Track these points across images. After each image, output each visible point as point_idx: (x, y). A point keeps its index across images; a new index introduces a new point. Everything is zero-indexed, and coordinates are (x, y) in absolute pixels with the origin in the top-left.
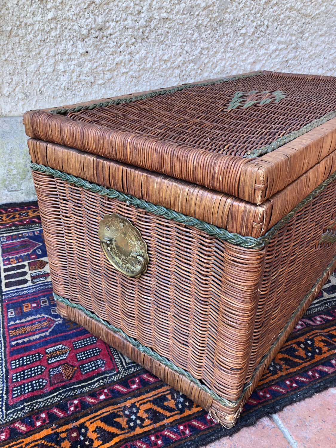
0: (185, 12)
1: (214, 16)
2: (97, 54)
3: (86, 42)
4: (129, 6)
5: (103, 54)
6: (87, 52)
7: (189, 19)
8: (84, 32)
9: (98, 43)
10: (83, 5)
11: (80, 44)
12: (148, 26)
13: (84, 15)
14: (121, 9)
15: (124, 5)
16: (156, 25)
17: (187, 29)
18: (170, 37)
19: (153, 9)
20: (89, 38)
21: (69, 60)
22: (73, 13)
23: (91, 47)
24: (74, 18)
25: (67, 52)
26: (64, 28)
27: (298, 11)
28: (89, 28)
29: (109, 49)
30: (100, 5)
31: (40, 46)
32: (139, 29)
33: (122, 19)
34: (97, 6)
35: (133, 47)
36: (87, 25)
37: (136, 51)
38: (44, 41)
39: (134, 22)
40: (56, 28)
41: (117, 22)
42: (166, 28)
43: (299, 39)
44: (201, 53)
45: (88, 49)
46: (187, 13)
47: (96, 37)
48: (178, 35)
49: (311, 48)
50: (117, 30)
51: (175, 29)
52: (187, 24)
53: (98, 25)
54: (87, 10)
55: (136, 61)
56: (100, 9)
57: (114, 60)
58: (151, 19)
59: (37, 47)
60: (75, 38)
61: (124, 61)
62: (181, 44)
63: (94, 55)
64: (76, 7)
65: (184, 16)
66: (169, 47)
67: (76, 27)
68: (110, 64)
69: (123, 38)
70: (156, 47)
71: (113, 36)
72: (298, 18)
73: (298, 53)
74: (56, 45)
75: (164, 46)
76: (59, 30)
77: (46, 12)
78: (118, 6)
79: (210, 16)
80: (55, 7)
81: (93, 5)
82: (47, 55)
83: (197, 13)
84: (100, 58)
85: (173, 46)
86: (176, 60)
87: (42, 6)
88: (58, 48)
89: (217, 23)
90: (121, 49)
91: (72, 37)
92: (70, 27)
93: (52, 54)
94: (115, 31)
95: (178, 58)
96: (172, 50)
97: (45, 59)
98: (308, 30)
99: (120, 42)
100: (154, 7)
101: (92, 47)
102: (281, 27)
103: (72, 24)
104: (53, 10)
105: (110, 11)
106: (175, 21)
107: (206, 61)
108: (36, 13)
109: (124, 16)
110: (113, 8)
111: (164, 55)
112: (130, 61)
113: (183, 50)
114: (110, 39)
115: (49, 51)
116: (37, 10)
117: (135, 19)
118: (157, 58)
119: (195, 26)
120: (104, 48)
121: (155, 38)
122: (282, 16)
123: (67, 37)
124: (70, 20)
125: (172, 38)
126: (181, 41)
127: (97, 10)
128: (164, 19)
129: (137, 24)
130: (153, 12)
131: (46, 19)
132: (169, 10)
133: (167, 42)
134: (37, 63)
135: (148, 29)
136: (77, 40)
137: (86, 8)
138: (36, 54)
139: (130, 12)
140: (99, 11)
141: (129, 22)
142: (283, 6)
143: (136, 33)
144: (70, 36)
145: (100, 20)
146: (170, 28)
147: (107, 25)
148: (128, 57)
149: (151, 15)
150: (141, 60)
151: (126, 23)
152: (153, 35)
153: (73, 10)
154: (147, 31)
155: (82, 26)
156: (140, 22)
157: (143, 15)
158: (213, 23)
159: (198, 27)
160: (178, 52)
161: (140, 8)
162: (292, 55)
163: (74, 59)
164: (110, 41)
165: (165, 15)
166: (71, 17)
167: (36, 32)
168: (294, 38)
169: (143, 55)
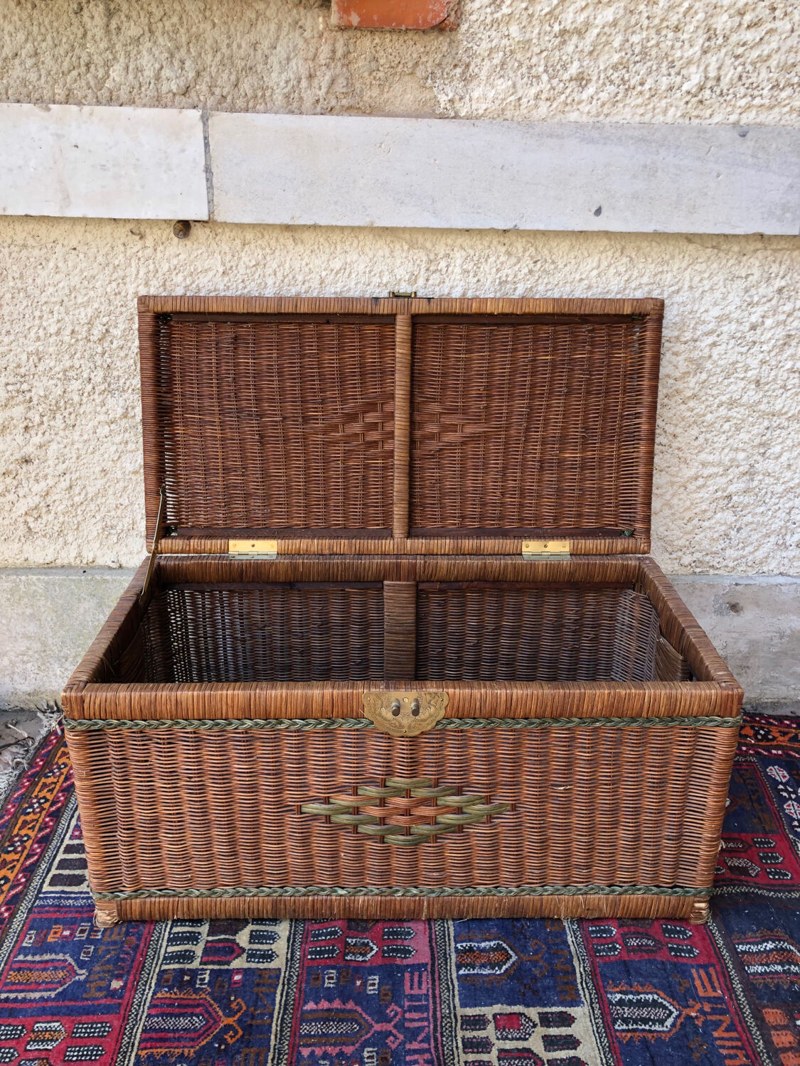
27: (753, 407)
43: (759, 458)
49: (789, 474)
72: (751, 419)
73: (756, 483)
98: (780, 440)
102: (708, 436)
122: (709, 417)
142: (711, 399)
162: (741, 485)
168: (741, 455)
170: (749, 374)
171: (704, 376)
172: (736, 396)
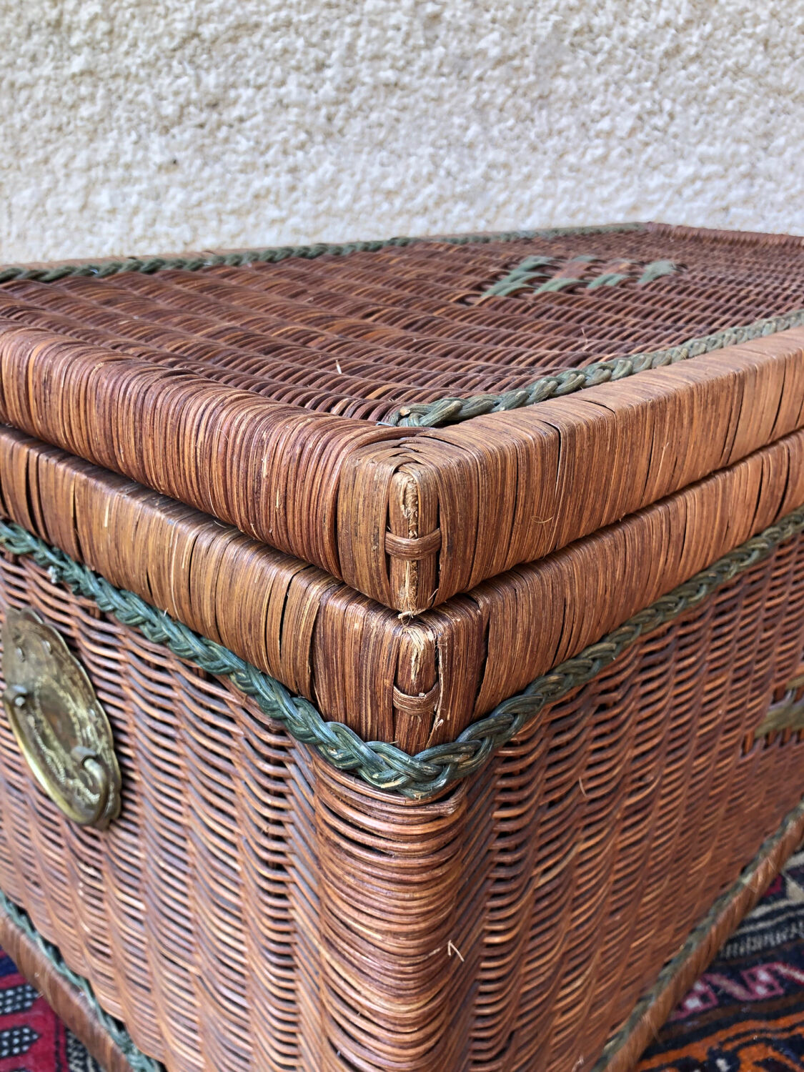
0: (445, 70)
1: (524, 81)
2: (201, 169)
3: (174, 137)
4: (290, 48)
5: (218, 168)
6: (175, 162)
7: (455, 88)
8: (169, 109)
9: (207, 141)
10: (166, 40)
11: (156, 141)
12: (344, 101)
13: (170, 66)
14: (270, 56)
15: (279, 45)
16: (365, 100)
17: (450, 113)
18: (403, 132)
19: (357, 58)
20: (181, 127)
21: (126, 181)
22: (139, 61)
23: (186, 148)
24: (142, 73)
25: (122, 160)
26: (114, 97)
27: (758, 78)
28: (181, 99)
29: (234, 157)
30: (213, 42)
31: (48, 141)
32: (318, 108)
33: (272, 82)
34: (207, 45)
35: (300, 154)
36: (177, 93)
37: (308, 165)
38: (60, 129)
39: (305, 90)
40: (92, 98)
41: (259, 88)
42: (392, 108)
43: (761, 153)
44: (487, 178)
45: (180, 156)
46: (450, 74)
47: (202, 126)
48: (425, 128)
49: (791, 177)
50: (258, 107)
51: (417, 113)
52: (449, 101)
53: (207, 93)
54: (178, 54)
55: (309, 191)
56: (214, 53)
57: (247, 185)
58: (350, 85)
59: (40, 143)
60: (144, 127)
61: (274, 189)
62: (431, 150)
63: (194, 170)
64: (149, 45)
65: (443, 80)
66: (399, 157)
67: (147, 97)
68: (239, 196)
69: (274, 129)
70: (364, 157)
71: (248, 124)
72: (756, 97)
73: (756, 189)
74: (91, 140)
75: (384, 154)
76: (99, 104)
77: (66, 55)
78: (261, 47)
79: (514, 82)
80: (93, 45)
81: (195, 42)
82: (66, 166)
83: (477, 73)
84: (210, 179)
85: (409, 155)
86: (418, 192)
87: (56, 39)
88: (96, 150)
89: (533, 102)
90: (269, 157)
91: (135, 122)
92: (130, 96)
93: (80, 162)
94: (251, 111)
95: (424, 186)
96: (408, 167)
97: (61, 174)
98: (785, 128)
99: (264, 141)
100: (361, 52)
101: (190, 152)
102: (710, 119)
103: (136, 87)
104: (86, 50)
105: (240, 58)
106: (416, 91)
107: (502, 198)
108: (40, 56)
109: (278, 72)
110: (250, 51)
111: (384, 177)
112: (293, 189)
113: (437, 166)
114: (239, 131)
115: (73, 157)
116: (43, 49)
117: (308, 82)
118: (366, 186)
119: (474, 106)
120: (224, 153)
121: (363, 133)
122: (712, 90)
123: (122, 121)
124: (131, 78)
125: (408, 135)
126: (433, 144)
127: (205, 56)
128: (387, 85)
129: (313, 95)
130: (357, 67)
131: (67, 72)
132: (401, 63)
133: (395, 145)
134: (38, 184)
135: (343, 108)
136: (149, 131)
137: (174, 50)
138: (36, 163)
139: (293, 63)
140: (211, 58)
141: (292, 89)
142: (715, 62)
143: (308, 118)
144: (129, 120)
145: (210, 80)
146: (404, 109)
147: (232, 94)
148: (285, 179)
149: (350, 72)
150: (321, 187)
151: (283, 90)
152: (357, 125)
153: (139, 52)
154: (341, 114)
155: (164, 94)
156: (321, 92)
157: (328, 73)
158: (521, 101)
159: (481, 109)
160: (425, 171)
161: (322, 55)
162: (739, 192)
163: (138, 180)
164: (239, 137)
165: (388, 75)
166: (133, 69)
167: (37, 106)
168: (744, 149)
169: (328, 176)
170: (759, 29)
171: (708, 28)
172: (742, 60)
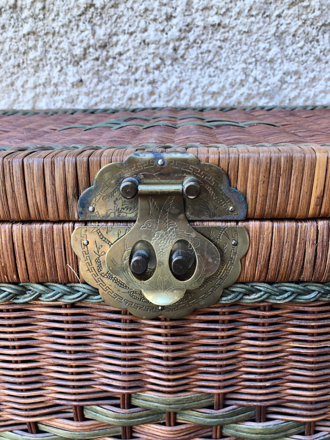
0: (254, 13)
1: (311, 16)
2: (97, 84)
3: (81, 67)
4: (150, 8)
5: (107, 83)
6: (81, 81)
7: (261, 24)
8: (78, 51)
9: (101, 68)
10: (75, 10)
11: (71, 70)
12: (184, 38)
13: (78, 26)
14: (137, 14)
15: (143, 7)
16: (199, 36)
17: (257, 41)
18: (224, 55)
19: (194, 11)
20: (86, 61)
21: (56, 93)
22: (60, 24)
23: (88, 73)
24: (62, 31)
25: (52, 83)
26: (47, 46)
28: (84, 45)
29: (117, 76)
30: (103, 8)
31: (13, 73)
32: (167, 44)
33: (139, 29)
34: (99, 10)
35: (157, 72)
36: (82, 41)
37: (161, 79)
38: (19, 66)
39: (159, 33)
40: (35, 47)
41: (131, 34)
42: (217, 40)
44: (283, 81)
45: (84, 78)
46: (258, 14)
47: (97, 59)
48: (239, 51)
50: (130, 46)
51: (234, 43)
52: (256, 33)
53: (100, 40)
54: (83, 18)
55: (162, 95)
56: (104, 15)
57: (124, 92)
58: (189, 28)
59: (9, 75)
60: (64, 62)
61: (140, 94)
62: (244, 66)
63: (93, 85)
64: (66, 14)
65: (253, 19)
66: (222, 71)
67: (65, 45)
68: (119, 99)
69: (140, 58)
70: (198, 72)
71: (124, 57)
74: (36, 72)
75: (212, 69)
76: (40, 50)
77: (20, 24)
78: (132, 8)
79: (304, 17)
80: (34, 17)
81: (92, 9)
82: (23, 86)
83: (277, 13)
84: (102, 90)
85: (228, 69)
86: (234, 92)
87: (15, 16)
88: (39, 77)
89: (318, 29)
90: (137, 76)
91: (59, 60)
92: (56, 45)
93: (30, 84)
94: (126, 49)
95: (238, 89)
96: (227, 78)
97: (20, 92)
99: (134, 66)
100: (195, 7)
101: (90, 74)
103: (59, 39)
104: (30, 20)
105: (120, 17)
106: (233, 28)
107: (292, 95)
108: (7, 26)
109: (142, 24)
110: (125, 12)
111: (211, 84)
112: (152, 93)
113: (247, 75)
114: (119, 61)
115: (27, 81)
116: (8, 22)
117: (162, 28)
118: (199, 90)
119: (274, 35)
120: (111, 75)
121: (197, 58)
123: (52, 60)
124: (56, 34)
125: (228, 57)
126: (245, 62)
127: (98, 18)
128: (213, 26)
129: (165, 36)
130: (194, 16)
131: (21, 34)
132: (224, 10)
133: (218, 64)
134: (9, 97)
135: (184, 43)
136: (67, 64)
137: (80, 15)
138: (8, 86)
139: (152, 17)
140: (102, 18)
141: (151, 35)
143: (161, 51)
144: (56, 58)
145: (101, 32)
146: (225, 40)
147: (115, 39)
148: (148, 88)
149: (189, 20)
150: (170, 92)
151: (146, 34)
152: (193, 53)
153: (60, 19)
154: (183, 47)
155: (75, 43)
156: (170, 33)
157: (174, 21)
158: (310, 29)
159: (279, 36)
160: (238, 80)
161: (170, 10)
163: (61, 92)
164: (120, 65)
165: (216, 19)
166: (57, 30)
167: (7, 54)
169: (174, 85)
